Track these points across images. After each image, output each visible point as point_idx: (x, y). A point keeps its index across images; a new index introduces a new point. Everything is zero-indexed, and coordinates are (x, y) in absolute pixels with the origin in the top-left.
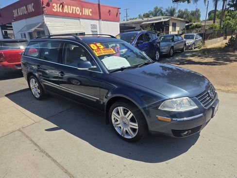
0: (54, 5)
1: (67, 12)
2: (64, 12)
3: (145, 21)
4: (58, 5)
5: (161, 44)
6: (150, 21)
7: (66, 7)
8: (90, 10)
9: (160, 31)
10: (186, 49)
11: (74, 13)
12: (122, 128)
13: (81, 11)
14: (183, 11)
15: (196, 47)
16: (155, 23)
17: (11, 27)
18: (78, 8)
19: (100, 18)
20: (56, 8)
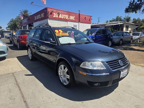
0: (54, 14)
1: (61, 18)
2: (59, 17)
3: (108, 24)
4: (57, 14)
5: (113, 37)
6: (111, 24)
7: (60, 15)
8: (74, 17)
9: (117, 30)
10: (132, 42)
11: (65, 18)
12: (63, 78)
13: (69, 17)
14: (137, 19)
15: (141, 41)
16: (114, 25)
17: (33, 25)
18: (67, 16)
19: (79, 21)
20: (55, 15)
